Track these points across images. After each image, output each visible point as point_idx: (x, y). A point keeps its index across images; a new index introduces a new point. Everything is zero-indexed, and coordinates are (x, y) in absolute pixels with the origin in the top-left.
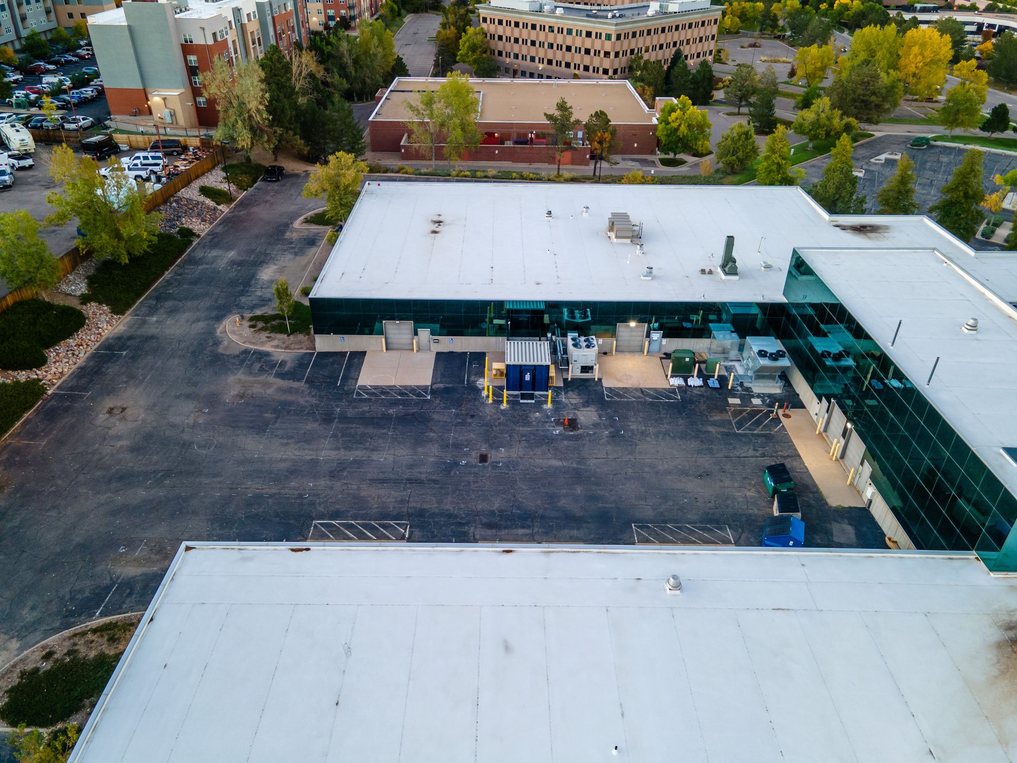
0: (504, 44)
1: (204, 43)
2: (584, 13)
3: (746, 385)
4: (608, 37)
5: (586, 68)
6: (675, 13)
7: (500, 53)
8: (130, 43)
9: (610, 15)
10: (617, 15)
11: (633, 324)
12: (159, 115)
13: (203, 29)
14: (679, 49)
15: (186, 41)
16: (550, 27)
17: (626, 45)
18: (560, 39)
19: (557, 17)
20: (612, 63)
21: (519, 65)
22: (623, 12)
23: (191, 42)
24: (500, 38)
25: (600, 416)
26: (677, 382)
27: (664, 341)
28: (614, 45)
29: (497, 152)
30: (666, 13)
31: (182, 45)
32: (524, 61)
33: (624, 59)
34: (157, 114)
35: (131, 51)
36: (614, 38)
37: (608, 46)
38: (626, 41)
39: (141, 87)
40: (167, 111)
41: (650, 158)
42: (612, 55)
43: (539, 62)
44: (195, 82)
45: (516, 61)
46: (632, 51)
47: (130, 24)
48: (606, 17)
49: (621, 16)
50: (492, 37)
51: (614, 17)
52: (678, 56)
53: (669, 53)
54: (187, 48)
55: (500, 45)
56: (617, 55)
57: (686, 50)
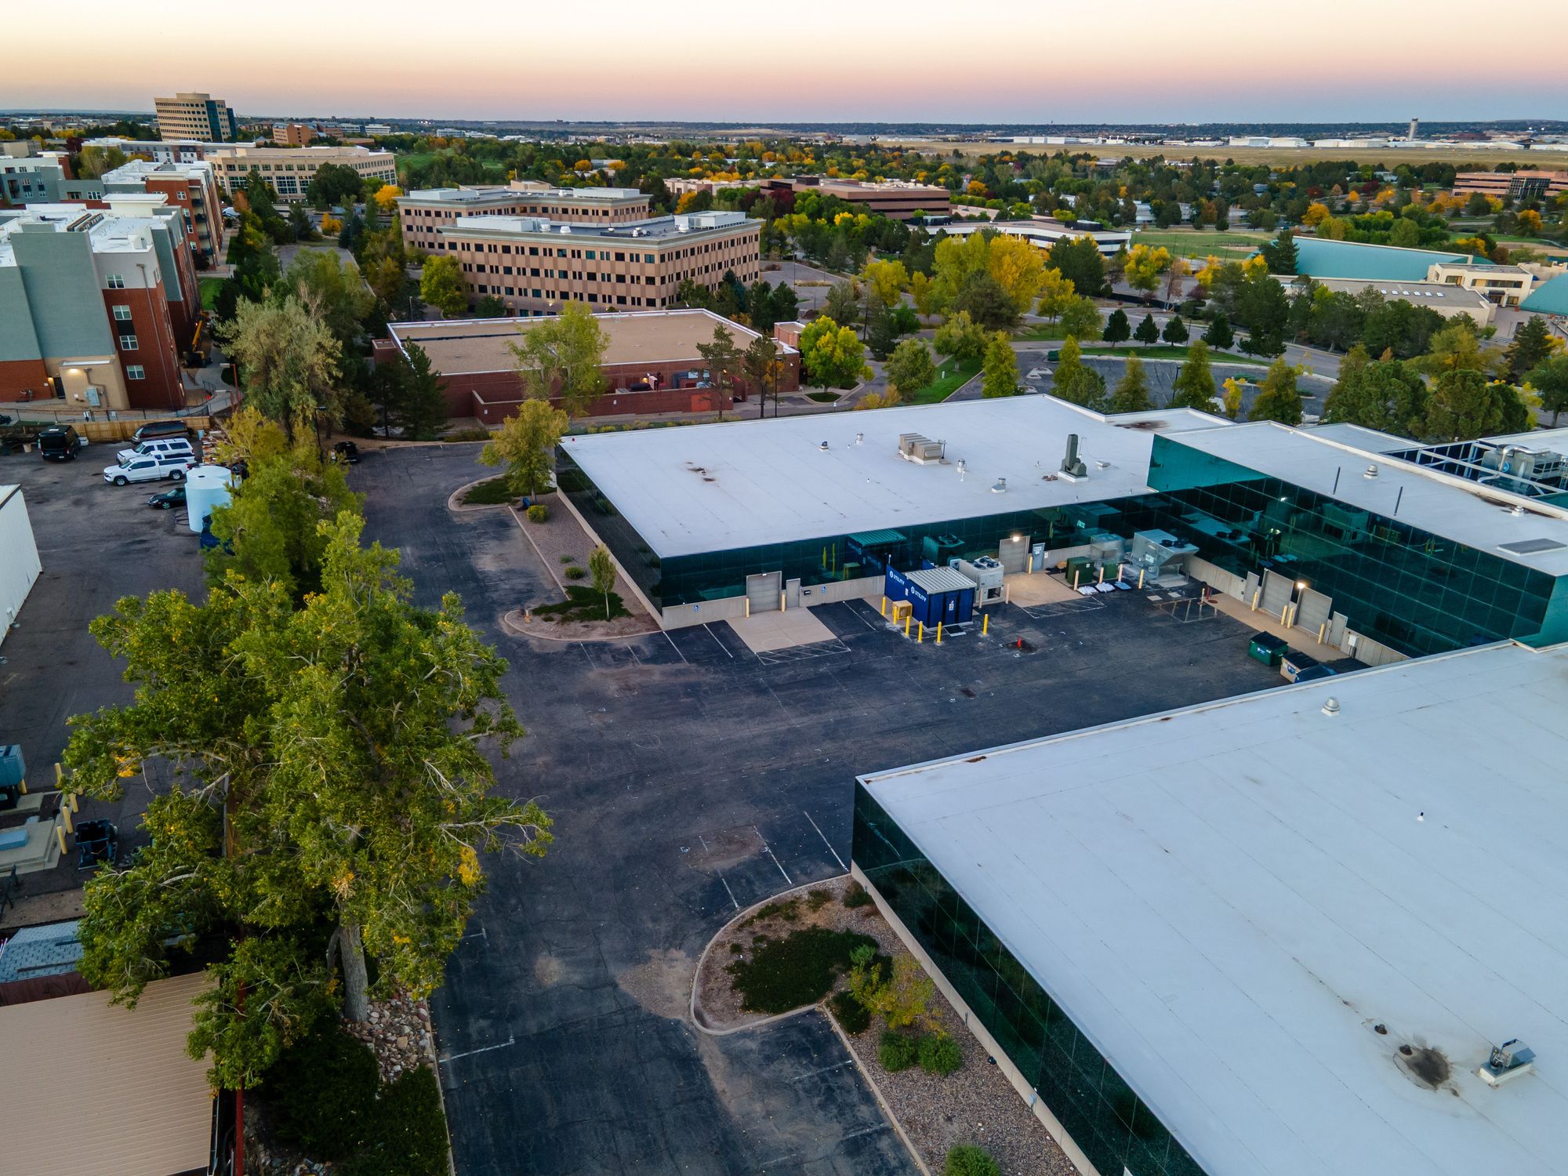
0: (489, 276)
1: (144, 287)
2: (599, 232)
3: (1152, 582)
4: (650, 259)
5: (622, 300)
6: (711, 228)
7: (483, 289)
8: (23, 292)
9: (635, 233)
10: (644, 232)
11: (1016, 539)
12: (76, 396)
13: (143, 267)
14: (730, 271)
15: (112, 285)
16: (559, 250)
17: (672, 268)
18: (577, 265)
19: (564, 237)
20: (659, 291)
21: (515, 303)
22: (650, 229)
23: (121, 286)
24: (481, 268)
25: (1044, 633)
26: (1087, 590)
27: (1046, 555)
28: (658, 268)
29: (615, 402)
30: (699, 229)
31: (104, 291)
32: (523, 297)
33: (671, 285)
34: (72, 395)
35: (26, 305)
36: (657, 259)
37: (650, 270)
38: (671, 263)
39: (38, 357)
40: (92, 389)
41: (795, 395)
42: (658, 281)
43: (548, 296)
44: (126, 345)
45: (509, 297)
46: (678, 275)
47: (22, 264)
48: (631, 236)
49: (649, 234)
50: (468, 267)
51: (640, 234)
52: (730, 278)
53: (720, 275)
54: (113, 295)
55: (482, 279)
56: (663, 280)
57: (739, 271)
